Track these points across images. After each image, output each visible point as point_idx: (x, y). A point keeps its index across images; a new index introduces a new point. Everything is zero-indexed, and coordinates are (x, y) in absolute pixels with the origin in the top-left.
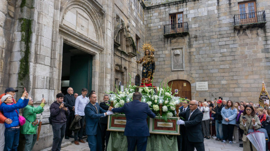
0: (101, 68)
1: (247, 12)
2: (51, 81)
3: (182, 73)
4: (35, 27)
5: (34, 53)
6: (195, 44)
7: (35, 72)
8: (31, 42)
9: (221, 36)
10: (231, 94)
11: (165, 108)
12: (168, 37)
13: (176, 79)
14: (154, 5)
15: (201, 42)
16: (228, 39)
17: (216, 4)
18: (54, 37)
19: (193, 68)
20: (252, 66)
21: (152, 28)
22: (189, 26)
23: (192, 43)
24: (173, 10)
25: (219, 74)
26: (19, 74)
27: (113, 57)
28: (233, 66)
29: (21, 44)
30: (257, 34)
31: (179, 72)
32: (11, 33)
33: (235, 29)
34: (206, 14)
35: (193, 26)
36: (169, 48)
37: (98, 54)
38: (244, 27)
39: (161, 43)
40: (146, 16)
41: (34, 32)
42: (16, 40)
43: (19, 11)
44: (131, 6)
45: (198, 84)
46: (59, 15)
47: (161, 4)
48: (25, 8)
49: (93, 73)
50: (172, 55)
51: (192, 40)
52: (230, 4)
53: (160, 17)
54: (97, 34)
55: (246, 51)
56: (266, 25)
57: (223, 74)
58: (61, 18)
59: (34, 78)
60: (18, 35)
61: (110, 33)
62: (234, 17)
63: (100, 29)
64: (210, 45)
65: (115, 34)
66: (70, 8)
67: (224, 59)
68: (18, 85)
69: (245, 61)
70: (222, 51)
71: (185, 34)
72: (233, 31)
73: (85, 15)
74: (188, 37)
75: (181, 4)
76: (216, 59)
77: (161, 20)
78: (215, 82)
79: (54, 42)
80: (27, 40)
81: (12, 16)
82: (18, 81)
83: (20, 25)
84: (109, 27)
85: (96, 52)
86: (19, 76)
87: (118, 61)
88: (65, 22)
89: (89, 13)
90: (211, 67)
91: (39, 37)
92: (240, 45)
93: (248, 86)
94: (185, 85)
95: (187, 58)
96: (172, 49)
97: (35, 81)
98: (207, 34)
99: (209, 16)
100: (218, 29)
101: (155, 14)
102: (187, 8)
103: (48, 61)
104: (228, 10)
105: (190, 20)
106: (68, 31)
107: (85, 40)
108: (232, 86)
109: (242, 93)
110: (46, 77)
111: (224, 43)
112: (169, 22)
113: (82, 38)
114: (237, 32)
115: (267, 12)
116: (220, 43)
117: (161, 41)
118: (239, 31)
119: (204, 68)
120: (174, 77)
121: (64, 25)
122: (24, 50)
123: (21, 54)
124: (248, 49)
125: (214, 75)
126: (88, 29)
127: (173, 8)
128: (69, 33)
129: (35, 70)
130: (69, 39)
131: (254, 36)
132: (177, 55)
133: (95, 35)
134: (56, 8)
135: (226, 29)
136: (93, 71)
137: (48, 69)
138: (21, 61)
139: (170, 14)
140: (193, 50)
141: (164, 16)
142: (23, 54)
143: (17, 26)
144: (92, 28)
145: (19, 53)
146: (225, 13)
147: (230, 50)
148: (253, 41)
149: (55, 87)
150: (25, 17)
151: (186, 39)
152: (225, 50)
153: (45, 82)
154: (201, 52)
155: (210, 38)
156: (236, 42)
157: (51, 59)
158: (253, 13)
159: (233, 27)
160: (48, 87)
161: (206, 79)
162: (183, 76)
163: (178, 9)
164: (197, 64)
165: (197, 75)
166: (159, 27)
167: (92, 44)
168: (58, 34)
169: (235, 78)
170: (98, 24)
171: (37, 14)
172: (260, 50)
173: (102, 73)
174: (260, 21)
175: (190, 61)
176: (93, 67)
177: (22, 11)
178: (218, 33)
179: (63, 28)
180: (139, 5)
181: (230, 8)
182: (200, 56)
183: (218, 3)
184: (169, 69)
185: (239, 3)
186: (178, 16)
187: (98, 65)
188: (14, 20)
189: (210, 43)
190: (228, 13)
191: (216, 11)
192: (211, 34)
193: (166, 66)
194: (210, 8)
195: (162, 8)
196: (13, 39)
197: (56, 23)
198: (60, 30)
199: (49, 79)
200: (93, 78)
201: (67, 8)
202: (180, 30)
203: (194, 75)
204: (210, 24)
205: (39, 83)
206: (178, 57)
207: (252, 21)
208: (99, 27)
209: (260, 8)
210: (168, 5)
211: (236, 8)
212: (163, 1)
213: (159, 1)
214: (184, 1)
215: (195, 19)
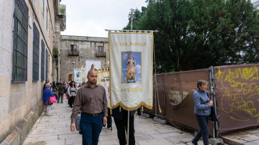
6: (81, 60)
12: (70, 55)
15: (83, 59)
17: (90, 45)
21: (62, 50)
22: (79, 52)
24: (73, 43)
30: (103, 59)
34: (86, 48)
35: (81, 52)
36: (70, 60)
38: (99, 56)
39: (66, 58)
50: (71, 63)
51: (80, 58)
52: (95, 46)
53: (66, 45)
56: (106, 56)
62: (96, 52)
71: (77, 55)
72: (95, 57)
77: (67, 47)
96: (72, 61)
99: (87, 49)
100: (90, 55)
101: (64, 43)
102: (79, 44)
104: (94, 48)
105: (80, 49)
112: (70, 49)
115: (106, 52)
117: (67, 56)
118: (97, 57)
120: (72, 73)
132: (74, 64)
135: (93, 56)
139: (71, 45)
140: (80, 62)
141: (68, 45)
151: (78, 57)
158: (102, 51)
159: (95, 55)
163: (75, 43)
166: (66, 50)
172: (104, 65)
174: (104, 55)
185: (98, 46)
186: (74, 46)
190: (94, 50)
191: (90, 48)
193: (68, 68)
194: (88, 46)
195: (67, 41)
202: (75, 53)
204: (87, 53)
207: (102, 54)
209: (104, 51)
210: (70, 40)
211: (97, 48)
212: (68, 38)
213: (66, 38)
214: (77, 41)
215: (82, 49)
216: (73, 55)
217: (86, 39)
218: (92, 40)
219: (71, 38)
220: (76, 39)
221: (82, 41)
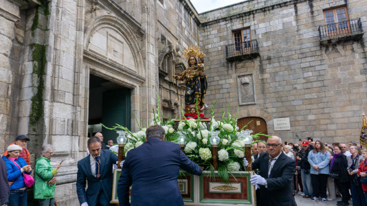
0: (143, 106)
1: (336, 21)
2: (73, 125)
3: (254, 108)
4: (51, 55)
5: (50, 88)
6: (269, 68)
7: (51, 114)
8: (45, 74)
9: (303, 55)
10: (322, 134)
11: (223, 154)
12: (232, 61)
13: (246, 116)
14: (211, 20)
15: (277, 64)
16: (313, 59)
17: (294, 14)
18: (77, 66)
19: (268, 101)
20: (349, 93)
21: (210, 51)
22: (260, 45)
23: (264, 67)
24: (237, 25)
25: (304, 107)
26: (31, 116)
27: (158, 89)
28: (323, 95)
29: (32, 77)
30: (353, 50)
31: (250, 107)
32: (19, 64)
33: (321, 45)
34: (280, 27)
35: (265, 44)
36: (234, 75)
37: (138, 87)
38: (333, 41)
39: (223, 69)
40: (201, 35)
41: (50, 61)
42: (26, 73)
43: (30, 35)
44: (181, 23)
45: (276, 121)
46: (82, 38)
47: (220, 18)
48: (38, 31)
49: (132, 112)
50: (239, 84)
51: (264, 62)
52: (312, 12)
53: (220, 35)
54: (136, 61)
55: (339, 73)
56: (364, 36)
57: (309, 107)
58: (86, 41)
59: (51, 121)
60: (29, 66)
61: (152, 58)
62: (319, 30)
63: (139, 54)
64: (289, 68)
65: (159, 60)
66: (97, 29)
67: (309, 85)
68: (29, 131)
69: (339, 87)
70: (306, 75)
71: (255, 56)
72: (319, 48)
73: (119, 37)
74: (258, 59)
75: (247, 17)
76: (299, 87)
77: (222, 38)
78: (299, 118)
79: (76, 72)
80: (40, 71)
81: (22, 41)
82: (29, 126)
83: (31, 53)
84: (151, 51)
85: (135, 84)
86: (31, 120)
87: (166, 95)
88: (91, 47)
89: (123, 33)
90: (293, 98)
91: (57, 67)
92: (331, 66)
93: (346, 120)
94: (258, 123)
95: (259, 87)
96: (239, 77)
97: (52, 125)
98: (284, 54)
99: (285, 30)
100: (298, 47)
101: (213, 31)
102: (256, 22)
103: (69, 98)
104: (310, 21)
105: (260, 37)
106: (96, 58)
107: (120, 69)
108: (323, 122)
109: (338, 131)
110: (66, 120)
111: (308, 65)
112: (232, 41)
113: (115, 67)
114: (324, 49)
115: (363, 19)
116: (303, 65)
117: (224, 66)
118: (327, 47)
119: (283, 99)
120: (243, 113)
121: (90, 50)
122: (36, 85)
123: (33, 90)
124: (341, 70)
125: (297, 108)
126: (123, 55)
127: (237, 23)
128: (97, 61)
129: (51, 110)
130: (97, 69)
131: (349, 52)
132: (245, 84)
133: (133, 62)
134: (78, 29)
135: (309, 46)
136: (132, 109)
137: (69, 109)
138: (33, 100)
139: (233, 31)
140: (266, 76)
141: (225, 33)
142: (36, 90)
143: (27, 54)
144: (128, 53)
145: (31, 89)
146: (306, 25)
147: (316, 73)
148: (348, 59)
149: (79, 132)
150: (37, 42)
151: (257, 62)
152: (310, 74)
153: (66, 126)
154: (277, 79)
155: (289, 58)
156: (324, 62)
157: (74, 95)
159: (319, 43)
160: (70, 133)
161: (287, 114)
162: (255, 112)
163: (243, 24)
164: (273, 95)
165: (274, 110)
166: (220, 48)
167: (129, 73)
168: (82, 62)
169: (326, 110)
170: (136, 48)
171: (53, 38)
172: (358, 71)
173: (143, 111)
174: (355, 32)
175: (263, 91)
176: (132, 105)
177: (33, 35)
178: (298, 52)
179: (89, 55)
180: (192, 21)
181: (313, 17)
182: (277, 84)
183: (296, 12)
184: (235, 104)
185: (324, 10)
186: (244, 33)
187: (138, 101)
188: (23, 47)
189: (289, 66)
190: (310, 25)
191: (294, 23)
192: (290, 53)
193: (231, 100)
194: (286, 20)
195: (222, 23)
196: (23, 71)
197: (80, 48)
198: (84, 58)
199: (70, 122)
200: (132, 120)
201: (94, 29)
202: (247, 51)
203: (270, 110)
204: (287, 41)
205: (57, 128)
206: (246, 87)
207: (344, 33)
208: (138, 52)
209: (354, 15)
210: (230, 18)
211: (321, 17)
212: (224, 14)
213: (218, 15)
214: (250, 13)
215: (267, 35)
216: (239, 60)
219: (232, 13)
221: (264, 10)
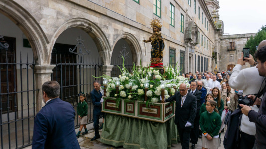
12: (229, 50)
15: (240, 52)
24: (231, 41)
31: (232, 62)
34: (243, 43)
35: (238, 47)
36: (229, 54)
39: (226, 52)
50: (230, 56)
51: (237, 52)
71: (234, 50)
75: (234, 39)
77: (226, 44)
101: (224, 41)
102: (236, 41)
105: (237, 45)
112: (229, 45)
120: (230, 63)
140: (237, 55)
141: (228, 42)
151: (235, 51)
163: (233, 41)
166: (225, 46)
175: (236, 59)
184: (228, 61)
194: (244, 41)
195: (227, 40)
202: (233, 48)
206: (232, 57)
210: (229, 39)
212: (227, 37)
213: (226, 37)
215: (239, 45)
216: (231, 50)
217: (243, 36)
218: (248, 36)
219: (230, 37)
220: (234, 37)
221: (239, 38)
